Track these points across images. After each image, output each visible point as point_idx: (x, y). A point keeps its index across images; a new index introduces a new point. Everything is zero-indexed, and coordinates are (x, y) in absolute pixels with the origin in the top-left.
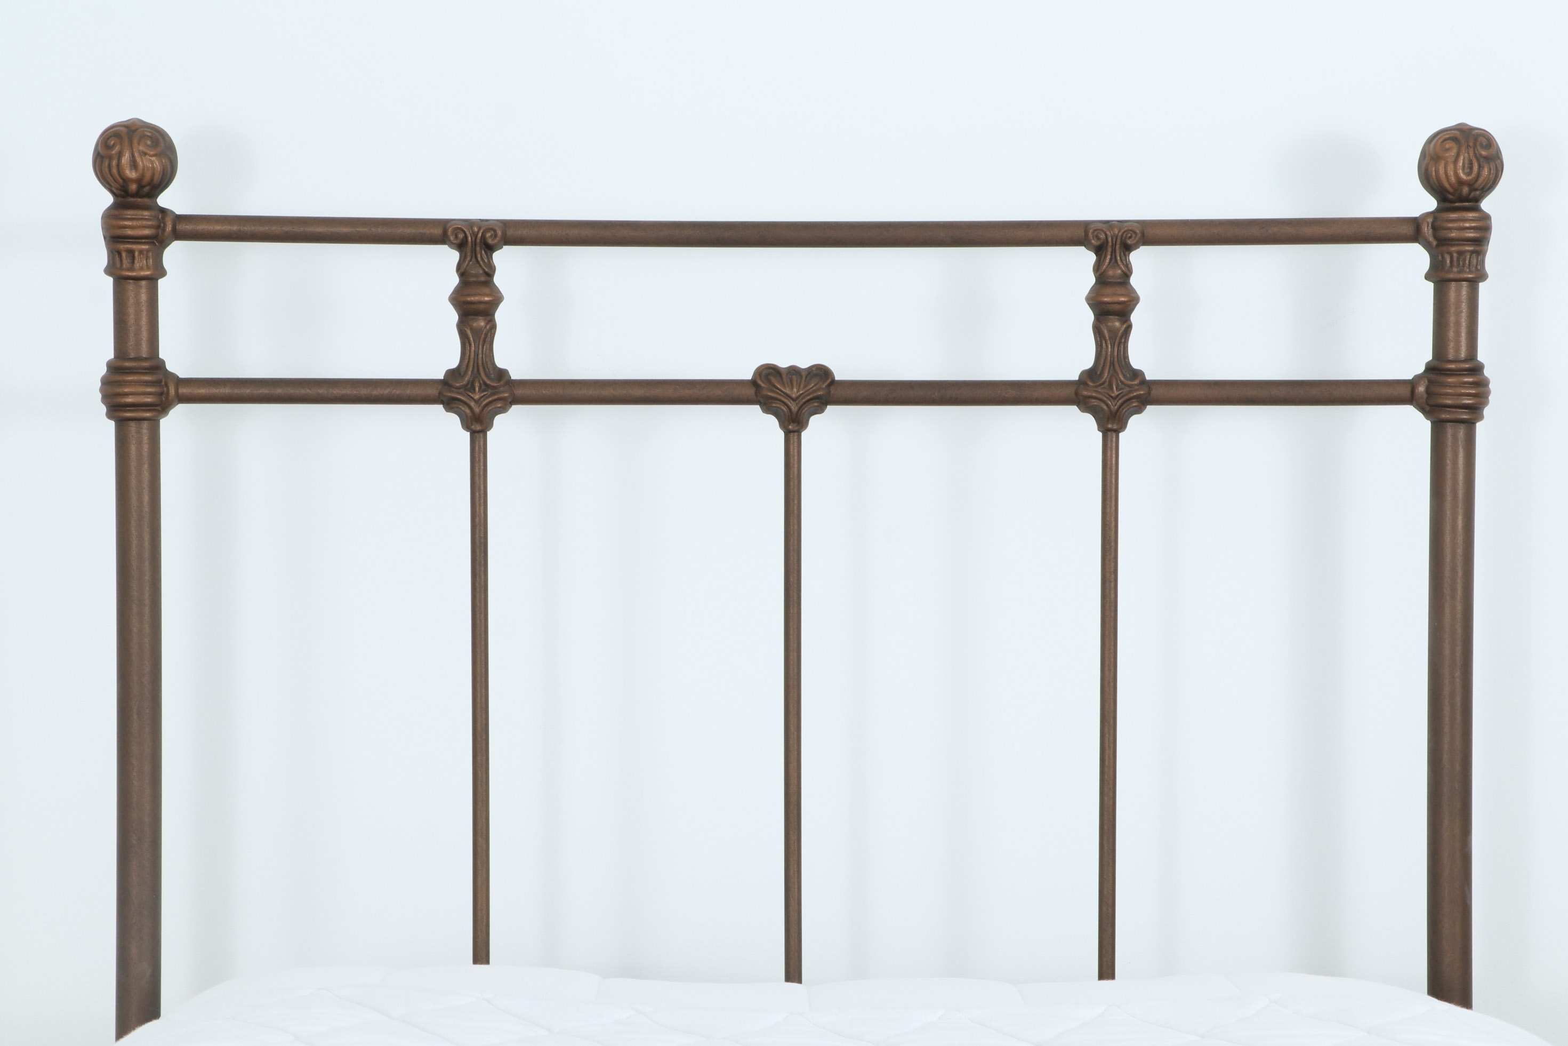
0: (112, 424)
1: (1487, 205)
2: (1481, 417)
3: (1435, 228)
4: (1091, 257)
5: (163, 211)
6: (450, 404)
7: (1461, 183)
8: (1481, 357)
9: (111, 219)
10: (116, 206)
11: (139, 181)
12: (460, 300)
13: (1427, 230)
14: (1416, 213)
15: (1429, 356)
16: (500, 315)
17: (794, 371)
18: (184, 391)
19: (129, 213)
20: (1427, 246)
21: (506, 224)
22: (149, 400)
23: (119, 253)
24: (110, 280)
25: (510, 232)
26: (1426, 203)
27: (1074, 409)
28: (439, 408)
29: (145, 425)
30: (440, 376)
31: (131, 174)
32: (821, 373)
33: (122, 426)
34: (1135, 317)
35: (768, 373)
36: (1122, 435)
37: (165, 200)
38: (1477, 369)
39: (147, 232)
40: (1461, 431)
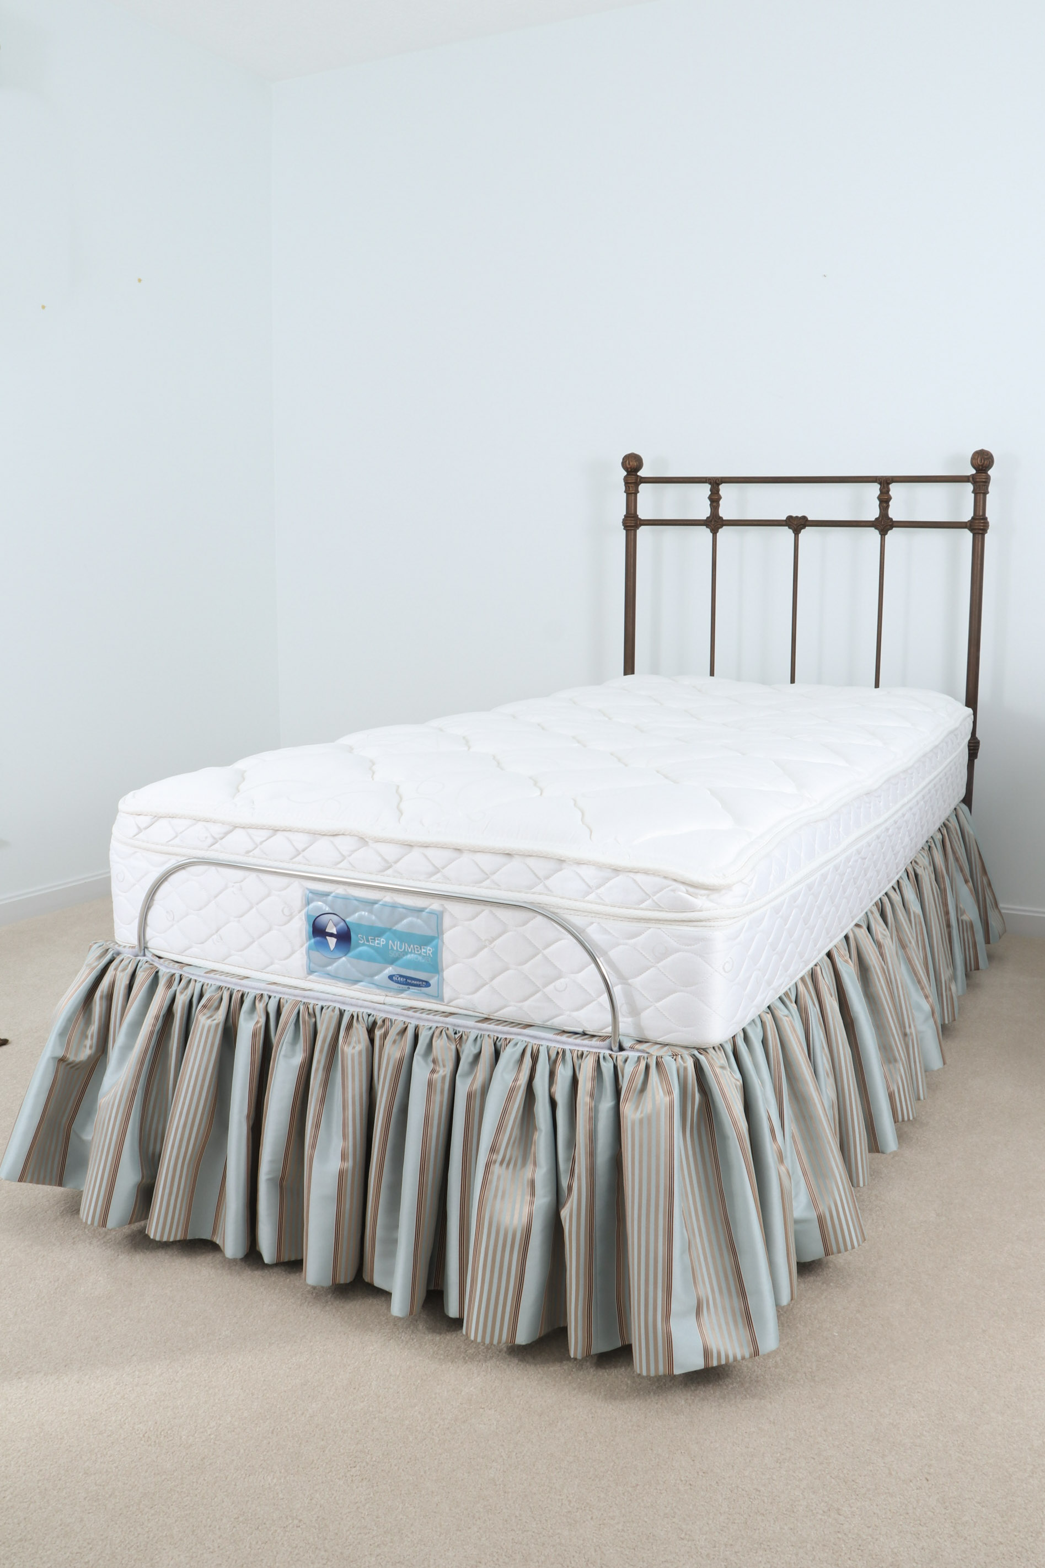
0: (625, 531)
1: (990, 472)
2: (986, 533)
3: (973, 478)
4: (879, 486)
5: (638, 476)
6: (707, 526)
7: (979, 465)
8: (987, 515)
9: (626, 479)
10: (627, 475)
11: (631, 468)
12: (710, 498)
13: (971, 479)
14: (969, 474)
15: (972, 515)
16: (721, 502)
17: (797, 517)
18: (642, 522)
19: (630, 476)
20: (972, 483)
21: (722, 478)
22: (633, 524)
23: (629, 487)
24: (625, 494)
25: (723, 480)
26: (974, 472)
27: (873, 529)
28: (705, 527)
29: (633, 531)
30: (705, 519)
31: (628, 466)
32: (804, 518)
33: (627, 531)
34: (890, 503)
35: (790, 518)
36: (886, 536)
37: (639, 474)
38: (986, 519)
39: (633, 481)
40: (980, 536)
